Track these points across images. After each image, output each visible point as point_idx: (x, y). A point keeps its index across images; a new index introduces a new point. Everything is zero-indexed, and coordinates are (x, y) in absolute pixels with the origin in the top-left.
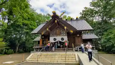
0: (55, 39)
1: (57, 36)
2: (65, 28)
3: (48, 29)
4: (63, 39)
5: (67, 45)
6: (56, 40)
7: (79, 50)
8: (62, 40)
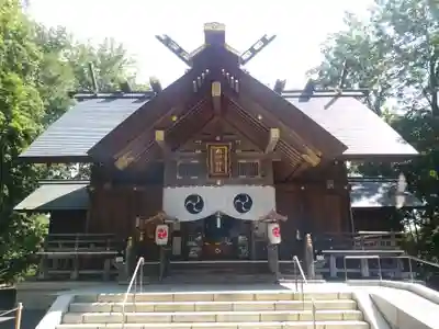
1: (208, 184)
2: (275, 133)
3: (160, 135)
4: (243, 202)
5: (277, 240)
6: (200, 205)
7: (334, 274)
8: (239, 208)
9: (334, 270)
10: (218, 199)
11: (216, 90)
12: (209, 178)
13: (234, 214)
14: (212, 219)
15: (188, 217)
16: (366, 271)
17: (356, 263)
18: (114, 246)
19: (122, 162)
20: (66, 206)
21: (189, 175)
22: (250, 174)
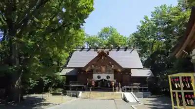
0: (99, 77)
1: (101, 74)
2: (113, 66)
3: (93, 66)
4: (108, 77)
9: (126, 90)
10: (104, 76)
11: (103, 58)
12: (102, 72)
13: (106, 79)
14: (102, 80)
15: (98, 79)
16: (132, 90)
17: (131, 89)
18: (84, 84)
19: (87, 71)
20: (70, 74)
21: (97, 72)
22: (109, 72)
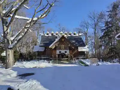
0: (60, 52)
1: (62, 50)
2: (69, 45)
3: (57, 45)
4: (66, 52)
8: (65, 53)
11: (63, 40)
18: (50, 57)
22: (66, 49)
